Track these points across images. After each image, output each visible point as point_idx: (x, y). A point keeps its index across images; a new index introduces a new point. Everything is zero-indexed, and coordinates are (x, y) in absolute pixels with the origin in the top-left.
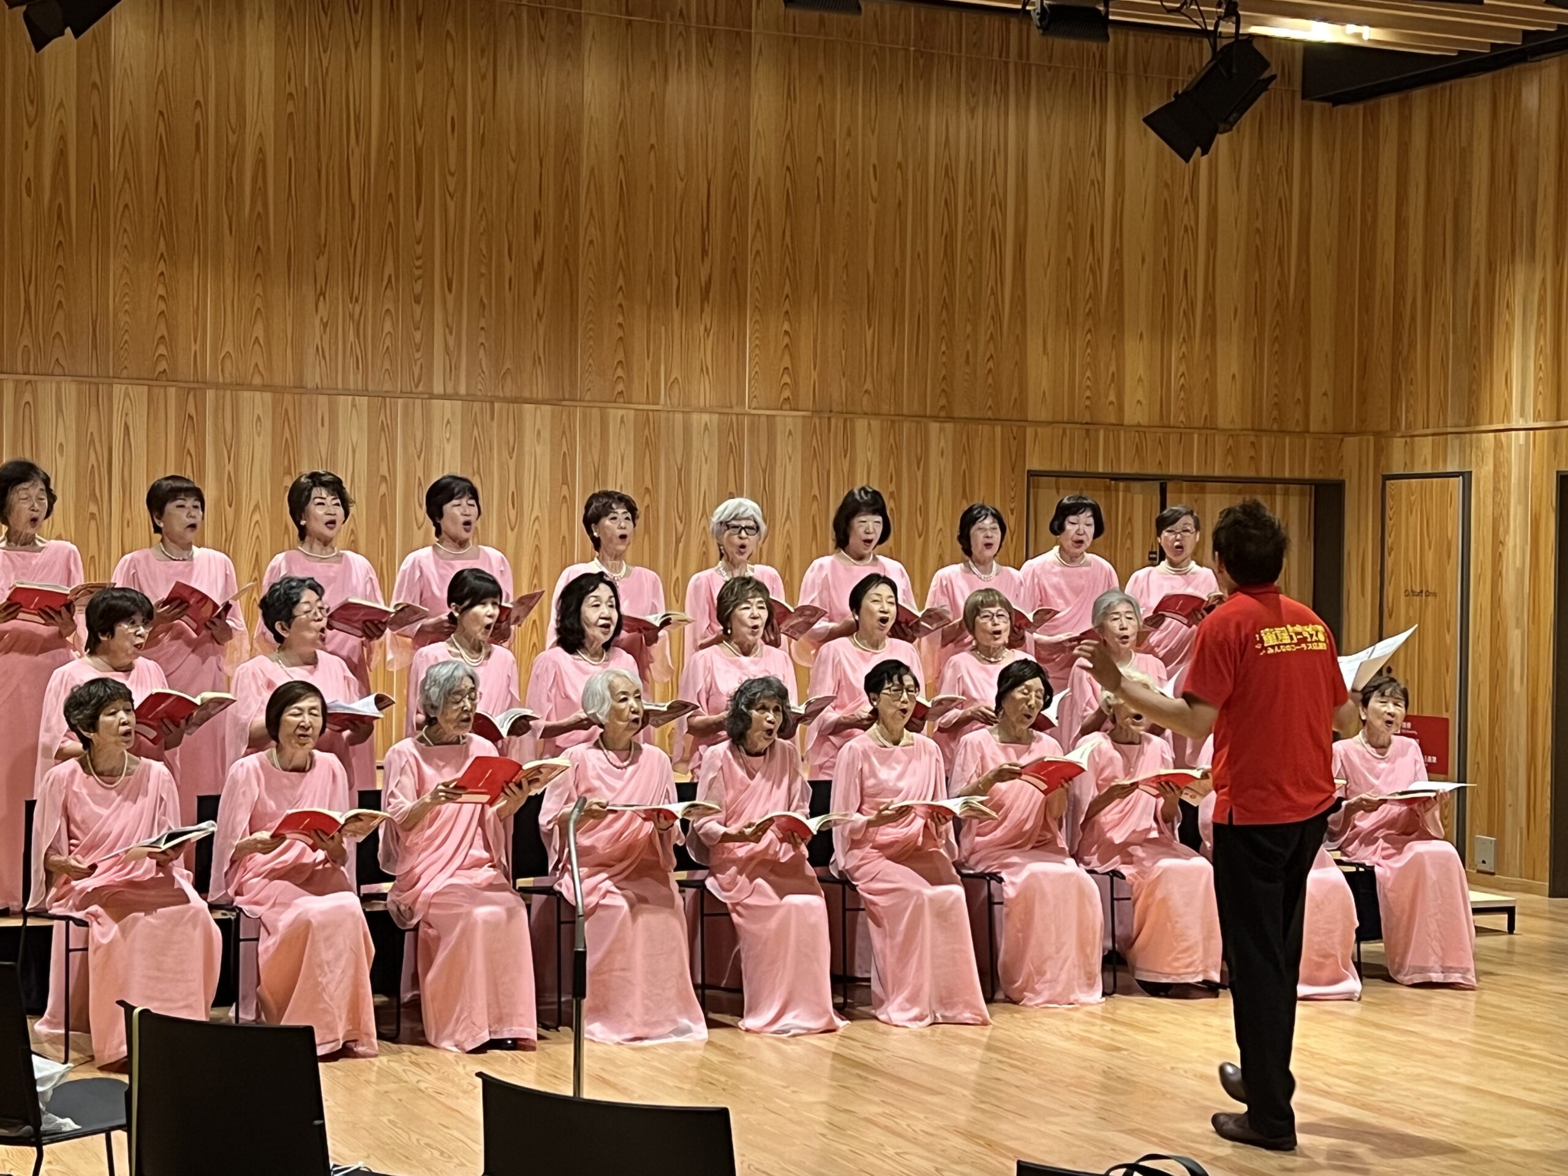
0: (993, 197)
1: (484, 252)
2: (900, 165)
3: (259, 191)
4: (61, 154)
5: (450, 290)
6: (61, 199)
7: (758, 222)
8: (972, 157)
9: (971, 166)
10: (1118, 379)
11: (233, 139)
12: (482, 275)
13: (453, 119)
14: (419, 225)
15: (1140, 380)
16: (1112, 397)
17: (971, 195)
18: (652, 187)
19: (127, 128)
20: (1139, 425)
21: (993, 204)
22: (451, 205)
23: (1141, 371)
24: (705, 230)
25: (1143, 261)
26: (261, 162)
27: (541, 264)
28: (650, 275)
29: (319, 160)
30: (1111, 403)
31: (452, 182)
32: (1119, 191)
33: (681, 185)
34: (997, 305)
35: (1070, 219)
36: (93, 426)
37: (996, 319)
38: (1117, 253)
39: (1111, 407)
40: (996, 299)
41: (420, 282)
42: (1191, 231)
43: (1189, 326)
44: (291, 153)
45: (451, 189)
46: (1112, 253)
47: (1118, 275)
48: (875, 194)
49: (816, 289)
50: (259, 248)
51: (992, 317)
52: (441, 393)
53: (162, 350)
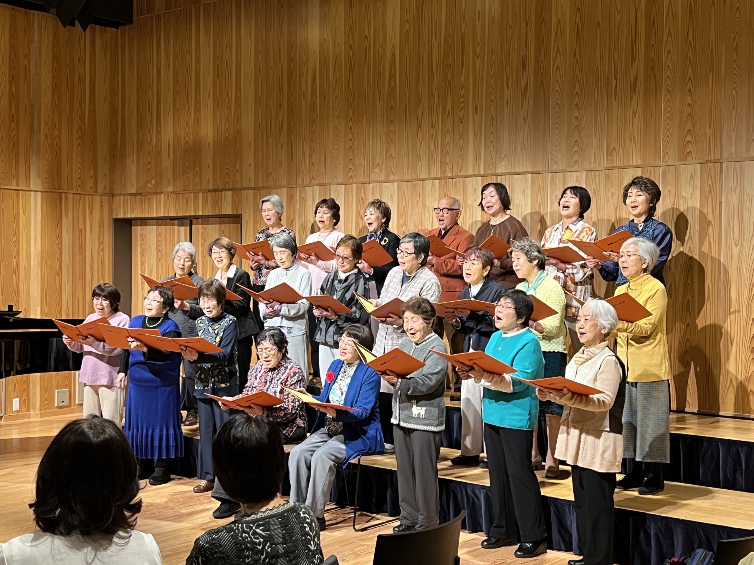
1: (494, 87)
3: (392, 76)
4: (314, 76)
5: (477, 113)
6: (314, 98)
7: (669, 30)
11: (381, 50)
12: (492, 101)
14: (463, 78)
19: (337, 58)
22: (478, 62)
26: (393, 61)
27: (526, 88)
29: (420, 52)
31: (478, 49)
41: (463, 111)
44: (407, 52)
45: (478, 53)
49: (711, 68)
50: (392, 106)
52: (472, 173)
53: (350, 166)
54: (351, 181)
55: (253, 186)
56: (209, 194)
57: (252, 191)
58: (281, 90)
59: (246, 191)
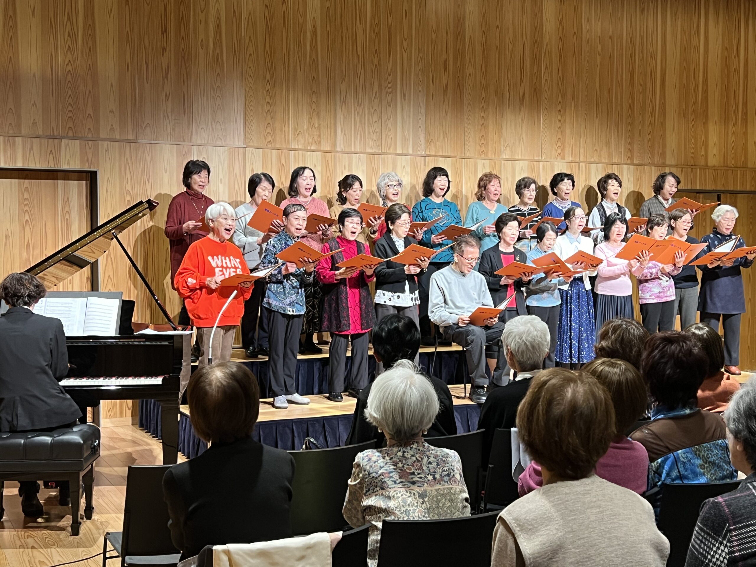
0: (651, 53)
1: (421, 80)
2: (610, 37)
3: (314, 47)
4: (218, 26)
5: (405, 99)
6: (218, 51)
7: (546, 65)
8: (642, 34)
9: (642, 38)
10: (705, 144)
11: (301, 20)
12: (420, 92)
13: (406, 11)
14: (390, 66)
15: (715, 144)
16: (703, 153)
17: (642, 52)
18: (497, 47)
19: (250, 14)
20: (714, 166)
21: (651, 57)
22: (405, 55)
23: (715, 139)
24: (522, 69)
25: (717, 85)
26: (314, 33)
27: (447, 85)
28: (496, 91)
29: (342, 32)
30: (703, 155)
31: (405, 44)
32: (706, 51)
33: (511, 46)
34: (653, 106)
35: (685, 64)
36: (237, 170)
37: (653, 114)
38: (705, 82)
39: (703, 157)
40: (652, 104)
41: (390, 95)
42: (737, 71)
43: (736, 118)
44: (328, 28)
45: (405, 46)
46: (703, 82)
47: (706, 92)
48: (600, 51)
49: (573, 98)
50: (314, 77)
51: (651, 113)
52: (401, 152)
53: (269, 130)
54: (270, 146)
55: (118, 137)
56: (35, 140)
57: (117, 144)
58: (165, 31)
59: (106, 143)
